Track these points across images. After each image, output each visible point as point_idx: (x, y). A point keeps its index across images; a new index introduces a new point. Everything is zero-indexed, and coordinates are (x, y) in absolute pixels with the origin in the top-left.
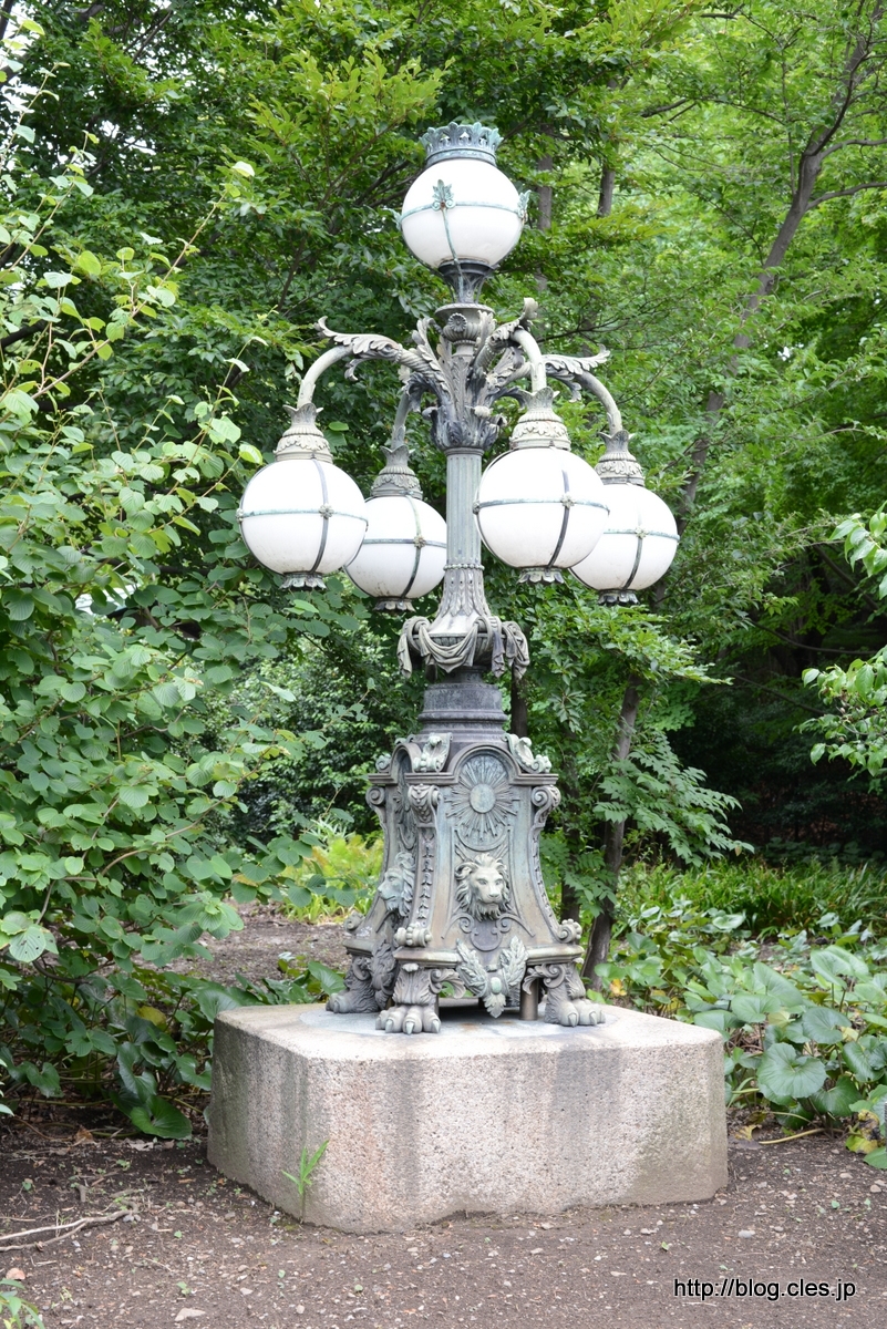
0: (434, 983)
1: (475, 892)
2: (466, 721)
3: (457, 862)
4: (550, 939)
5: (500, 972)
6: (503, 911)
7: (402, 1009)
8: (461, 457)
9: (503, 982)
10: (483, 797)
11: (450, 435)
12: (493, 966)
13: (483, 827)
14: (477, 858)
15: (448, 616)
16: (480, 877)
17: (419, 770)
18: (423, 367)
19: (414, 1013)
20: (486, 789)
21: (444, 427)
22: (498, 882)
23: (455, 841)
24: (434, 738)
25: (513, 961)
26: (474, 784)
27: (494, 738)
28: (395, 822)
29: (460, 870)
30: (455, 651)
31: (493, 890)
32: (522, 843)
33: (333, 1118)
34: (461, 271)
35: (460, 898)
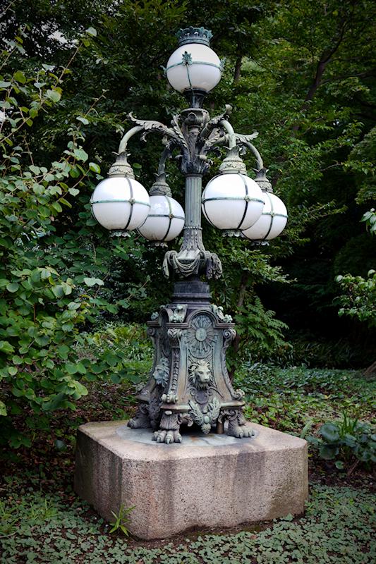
0: (179, 419)
1: (198, 377)
2: (194, 299)
3: (189, 363)
4: (230, 398)
5: (208, 413)
6: (210, 386)
7: (164, 432)
8: (193, 178)
9: (210, 418)
10: (201, 334)
11: (188, 168)
12: (205, 411)
13: (201, 348)
14: (198, 362)
15: (186, 251)
16: (200, 370)
17: (173, 321)
18: (176, 137)
19: (170, 434)
20: (203, 330)
21: (185, 164)
22: (208, 373)
23: (188, 353)
24: (180, 307)
25: (214, 409)
26: (198, 328)
27: (206, 307)
28: (160, 343)
29: (191, 367)
30: (190, 267)
31: (206, 377)
32: (219, 354)
33: (134, 487)
34: (194, 94)
35: (191, 380)
